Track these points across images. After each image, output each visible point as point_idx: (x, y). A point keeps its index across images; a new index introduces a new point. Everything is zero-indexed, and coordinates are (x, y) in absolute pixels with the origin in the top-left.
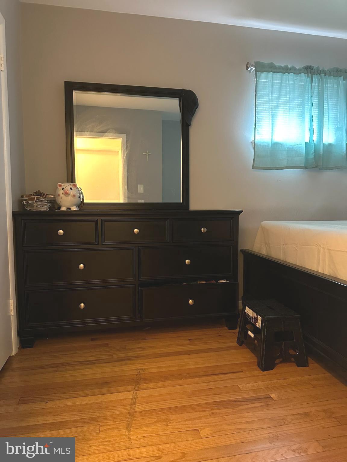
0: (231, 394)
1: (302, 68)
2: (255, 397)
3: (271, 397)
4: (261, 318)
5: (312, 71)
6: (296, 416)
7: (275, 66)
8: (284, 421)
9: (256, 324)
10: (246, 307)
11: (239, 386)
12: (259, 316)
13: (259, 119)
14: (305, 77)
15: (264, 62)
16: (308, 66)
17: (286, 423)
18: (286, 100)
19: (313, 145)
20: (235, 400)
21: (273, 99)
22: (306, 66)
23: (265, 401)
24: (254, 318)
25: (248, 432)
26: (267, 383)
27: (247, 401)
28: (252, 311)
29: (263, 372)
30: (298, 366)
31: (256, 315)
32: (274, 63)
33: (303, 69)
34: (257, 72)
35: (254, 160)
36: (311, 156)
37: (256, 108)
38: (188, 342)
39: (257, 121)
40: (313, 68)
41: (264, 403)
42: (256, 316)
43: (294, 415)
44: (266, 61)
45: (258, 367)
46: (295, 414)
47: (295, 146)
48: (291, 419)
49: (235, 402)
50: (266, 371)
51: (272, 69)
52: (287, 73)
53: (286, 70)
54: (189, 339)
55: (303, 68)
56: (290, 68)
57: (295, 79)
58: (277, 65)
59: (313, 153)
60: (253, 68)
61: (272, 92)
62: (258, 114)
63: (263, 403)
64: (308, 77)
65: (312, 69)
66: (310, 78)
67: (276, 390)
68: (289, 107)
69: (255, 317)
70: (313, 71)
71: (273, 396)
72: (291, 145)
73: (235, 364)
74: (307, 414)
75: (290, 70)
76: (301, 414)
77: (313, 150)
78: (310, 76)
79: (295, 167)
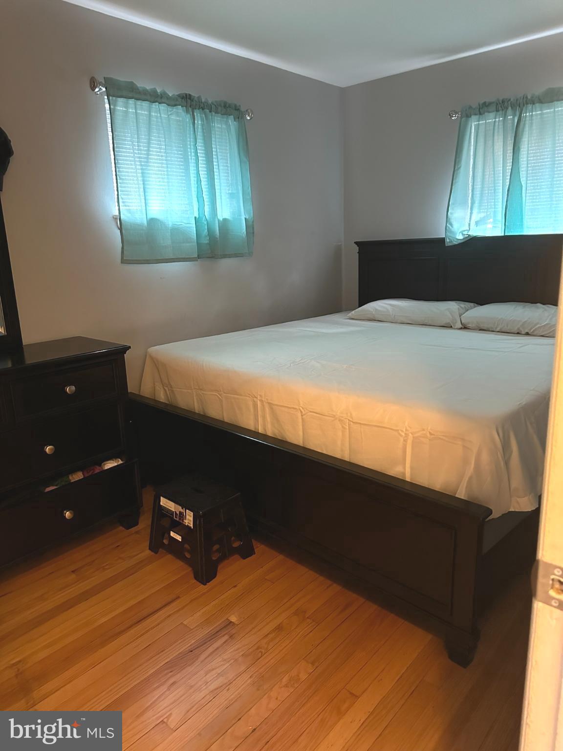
0: (180, 641)
1: (177, 95)
2: (213, 631)
3: (231, 622)
4: (192, 513)
5: (192, 103)
6: (271, 636)
7: (138, 89)
8: (260, 650)
9: (183, 521)
10: (161, 497)
11: (185, 623)
12: (187, 510)
13: (123, 179)
14: (183, 111)
15: (118, 78)
16: (186, 95)
17: (263, 651)
18: (161, 149)
19: (206, 223)
20: (190, 648)
21: (140, 146)
22: (184, 93)
23: (227, 631)
24: (178, 513)
25: (227, 688)
26: (217, 601)
27: (205, 643)
28: (173, 504)
29: (206, 586)
30: (244, 558)
31: (182, 508)
32: (135, 82)
33: (180, 100)
34: (111, 98)
35: (123, 248)
36: (205, 241)
37: (116, 161)
38: (73, 576)
39: (120, 183)
40: (193, 99)
41: (227, 635)
42: (182, 510)
43: (267, 636)
44: (122, 77)
45: (195, 581)
46: (268, 634)
47: (181, 225)
48: (266, 643)
49: (192, 651)
50: (209, 582)
51: (133, 93)
52: (157, 103)
53: (154, 97)
54: (73, 572)
55: (179, 96)
56: (161, 94)
57: (169, 113)
58: (140, 87)
59: (206, 236)
60: (102, 88)
61: (138, 135)
62: (119, 171)
63: (225, 636)
64: (187, 112)
65: (193, 101)
66: (190, 115)
67: (232, 608)
68: (166, 160)
69: (180, 512)
70: (194, 103)
71: (233, 619)
72: (175, 225)
73: (162, 588)
74: (279, 628)
75: (161, 98)
76: (273, 631)
77: (206, 231)
78: (190, 109)
79: (184, 258)
